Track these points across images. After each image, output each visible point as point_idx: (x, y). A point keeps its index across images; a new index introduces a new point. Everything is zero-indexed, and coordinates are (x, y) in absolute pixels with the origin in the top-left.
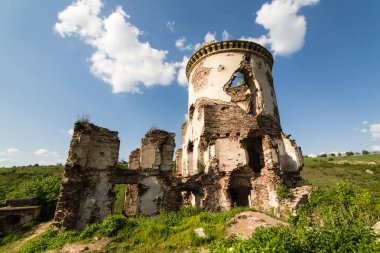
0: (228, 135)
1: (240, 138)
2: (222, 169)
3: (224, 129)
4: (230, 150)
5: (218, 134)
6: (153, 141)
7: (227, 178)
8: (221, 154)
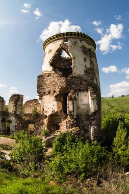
0: (49, 93)
1: (55, 94)
2: (45, 114)
3: (47, 89)
4: (49, 102)
5: (45, 93)
6: (12, 100)
7: (47, 119)
8: (45, 105)
